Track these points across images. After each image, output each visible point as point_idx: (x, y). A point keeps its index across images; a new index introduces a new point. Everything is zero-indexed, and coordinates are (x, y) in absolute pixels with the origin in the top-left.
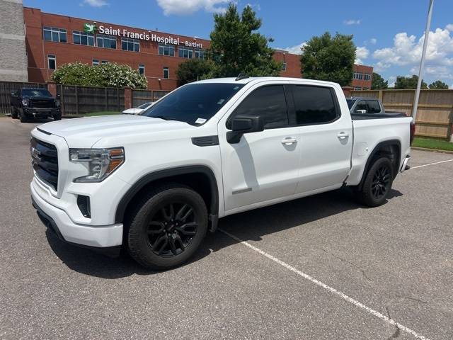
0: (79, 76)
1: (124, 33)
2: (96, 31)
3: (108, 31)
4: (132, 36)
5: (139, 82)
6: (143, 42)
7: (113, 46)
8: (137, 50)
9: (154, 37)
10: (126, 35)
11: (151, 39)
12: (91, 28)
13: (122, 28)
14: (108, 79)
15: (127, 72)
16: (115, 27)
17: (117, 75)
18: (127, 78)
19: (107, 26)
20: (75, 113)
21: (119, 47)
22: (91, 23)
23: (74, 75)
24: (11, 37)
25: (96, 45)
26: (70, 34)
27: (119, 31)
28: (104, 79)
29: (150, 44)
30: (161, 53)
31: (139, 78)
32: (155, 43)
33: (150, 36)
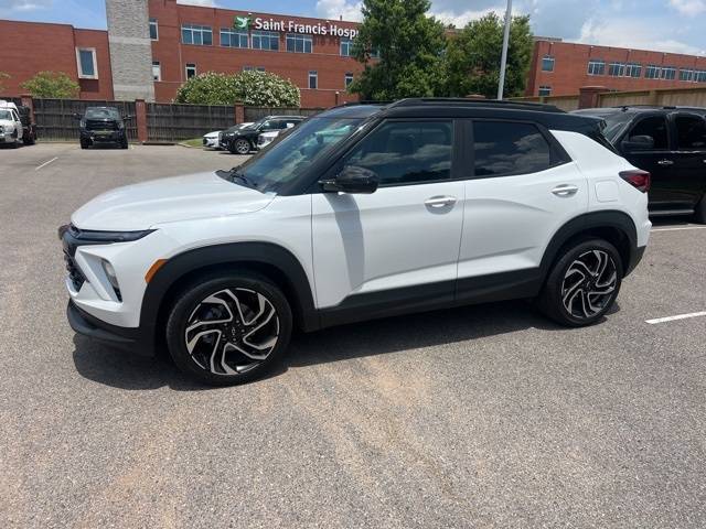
1: (290, 26)
2: (251, 27)
3: (267, 25)
4: (302, 30)
5: (286, 96)
6: (317, 37)
7: (275, 47)
8: (308, 50)
9: (334, 30)
10: (293, 29)
11: (328, 33)
12: (244, 22)
13: (286, 19)
14: (243, 95)
15: (271, 84)
16: (277, 18)
17: (255, 88)
18: (268, 92)
19: (265, 17)
20: (171, 139)
21: (283, 47)
22: (244, 14)
23: (200, 89)
24: (134, 41)
25: (250, 45)
26: (216, 32)
27: (282, 23)
28: (238, 95)
29: (327, 40)
30: (344, 51)
31: (287, 91)
32: (335, 39)
33: (328, 28)
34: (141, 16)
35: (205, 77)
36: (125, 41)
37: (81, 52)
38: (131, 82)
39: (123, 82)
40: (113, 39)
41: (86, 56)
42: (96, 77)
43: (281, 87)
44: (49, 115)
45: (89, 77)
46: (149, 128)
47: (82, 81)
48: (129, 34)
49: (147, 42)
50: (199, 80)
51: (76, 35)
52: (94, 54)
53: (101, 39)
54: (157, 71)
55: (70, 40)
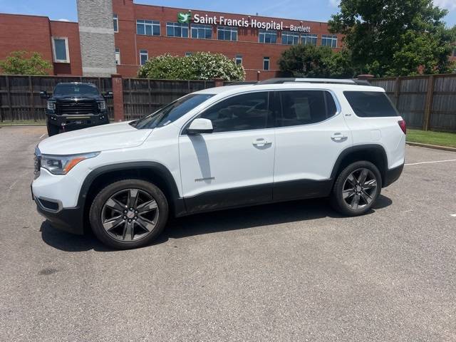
0: (166, 71)
1: (221, 20)
2: (191, 21)
3: (203, 20)
4: (230, 24)
5: (235, 73)
6: (242, 30)
7: (208, 36)
8: (234, 39)
9: (254, 23)
10: (223, 23)
11: (250, 26)
12: (186, 17)
13: (218, 15)
14: (198, 73)
15: (222, 62)
16: (211, 14)
17: (208, 67)
19: (202, 13)
21: (215, 36)
22: (185, 11)
23: (160, 69)
24: (101, 30)
25: (190, 36)
26: (163, 26)
27: (215, 18)
28: (193, 73)
29: (249, 31)
30: (262, 40)
31: (235, 69)
32: (255, 30)
33: (250, 22)
34: (106, 8)
35: (163, 59)
36: (93, 30)
37: (55, 40)
38: (98, 65)
39: (91, 65)
40: (82, 29)
41: (60, 43)
42: (68, 61)
43: (231, 65)
44: (15, 94)
45: (62, 61)
46: (125, 105)
47: (56, 65)
48: (96, 25)
49: (111, 31)
50: (158, 61)
51: (51, 27)
52: (67, 42)
53: (72, 28)
54: (118, 56)
55: (46, 30)
